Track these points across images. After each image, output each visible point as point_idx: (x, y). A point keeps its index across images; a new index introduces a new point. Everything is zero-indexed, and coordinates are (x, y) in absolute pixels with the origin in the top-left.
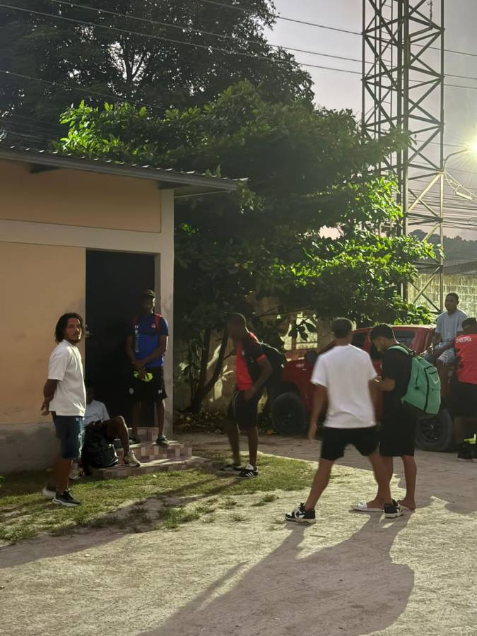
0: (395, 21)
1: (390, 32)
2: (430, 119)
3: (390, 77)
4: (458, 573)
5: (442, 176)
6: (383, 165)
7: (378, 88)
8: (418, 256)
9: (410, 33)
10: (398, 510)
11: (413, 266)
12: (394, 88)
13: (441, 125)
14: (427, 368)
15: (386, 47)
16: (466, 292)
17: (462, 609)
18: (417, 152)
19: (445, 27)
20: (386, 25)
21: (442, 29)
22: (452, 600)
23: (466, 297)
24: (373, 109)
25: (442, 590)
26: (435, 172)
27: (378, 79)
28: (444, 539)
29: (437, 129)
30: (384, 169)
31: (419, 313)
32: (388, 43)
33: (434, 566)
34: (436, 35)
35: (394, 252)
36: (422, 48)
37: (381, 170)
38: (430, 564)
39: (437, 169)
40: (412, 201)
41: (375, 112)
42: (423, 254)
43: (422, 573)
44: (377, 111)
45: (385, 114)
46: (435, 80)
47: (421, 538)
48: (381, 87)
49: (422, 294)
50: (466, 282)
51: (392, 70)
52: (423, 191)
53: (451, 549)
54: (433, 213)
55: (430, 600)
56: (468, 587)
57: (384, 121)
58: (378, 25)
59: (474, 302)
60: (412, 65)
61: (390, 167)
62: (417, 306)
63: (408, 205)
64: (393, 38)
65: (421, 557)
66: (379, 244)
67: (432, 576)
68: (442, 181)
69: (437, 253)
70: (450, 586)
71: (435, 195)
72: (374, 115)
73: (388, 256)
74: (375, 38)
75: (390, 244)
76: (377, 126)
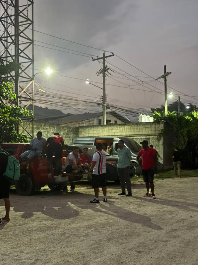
0: (13, 15)
1: (11, 20)
2: (28, 58)
3: (12, 38)
4: (20, 246)
5: (33, 82)
6: (9, 75)
7: (6, 42)
8: (23, 114)
9: (19, 21)
10: (1, 222)
11: (20, 118)
12: (13, 43)
13: (32, 61)
14: (15, 161)
15: (9, 26)
16: (44, 130)
17: (18, 261)
18: (23, 71)
19: (34, 21)
20: (9, 17)
21: (32, 22)
22: (15, 258)
23: (44, 131)
24: (4, 51)
25: (12, 254)
26: (31, 80)
27: (6, 39)
28: (18, 232)
29: (31, 63)
30: (9, 77)
31: (23, 137)
32: (10, 24)
33: (10, 244)
34: (30, 24)
35: (12, 112)
36: (25, 28)
37: (7, 77)
38: (9, 244)
39: (31, 79)
40: (21, 91)
41: (5, 52)
42: (24, 114)
43: (5, 248)
44: (6, 52)
45: (9, 54)
46: (30, 42)
47: (9, 233)
48: (7, 42)
49: (25, 130)
50: (44, 126)
51: (12, 36)
52: (25, 87)
53: (20, 236)
54: (29, 96)
55: (5, 259)
56: (23, 251)
57: (9, 57)
58: (6, 16)
59: (47, 134)
60: (20, 35)
61: (12, 76)
62: (22, 135)
63: (19, 92)
64: (12, 22)
65: (6, 241)
66: (6, 109)
67: (9, 248)
68: (33, 84)
69: (31, 114)
70: (15, 252)
71: (31, 89)
72: (4, 54)
73: (9, 113)
74: (4, 21)
75: (10, 109)
76: (6, 59)
